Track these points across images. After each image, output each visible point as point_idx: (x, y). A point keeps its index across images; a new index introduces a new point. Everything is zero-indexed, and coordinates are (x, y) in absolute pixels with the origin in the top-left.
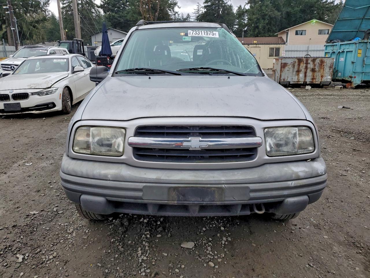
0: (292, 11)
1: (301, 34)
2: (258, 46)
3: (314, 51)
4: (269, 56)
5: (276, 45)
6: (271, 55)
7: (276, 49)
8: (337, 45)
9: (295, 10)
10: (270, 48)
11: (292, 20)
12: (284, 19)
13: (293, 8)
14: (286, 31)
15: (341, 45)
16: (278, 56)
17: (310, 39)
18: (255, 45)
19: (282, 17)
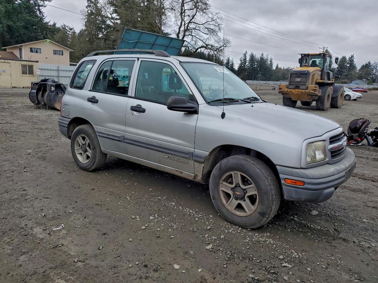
0: (14, 25)
1: (37, 52)
2: (6, 61)
3: (64, 71)
4: (22, 74)
5: (28, 62)
6: (24, 73)
7: (29, 66)
8: (120, 70)
9: (16, 24)
10: (22, 65)
11: (16, 35)
12: (6, 32)
13: (14, 22)
14: (19, 46)
15: (124, 70)
16: (32, 74)
17: (46, 58)
18: (3, 60)
19: (4, 30)
